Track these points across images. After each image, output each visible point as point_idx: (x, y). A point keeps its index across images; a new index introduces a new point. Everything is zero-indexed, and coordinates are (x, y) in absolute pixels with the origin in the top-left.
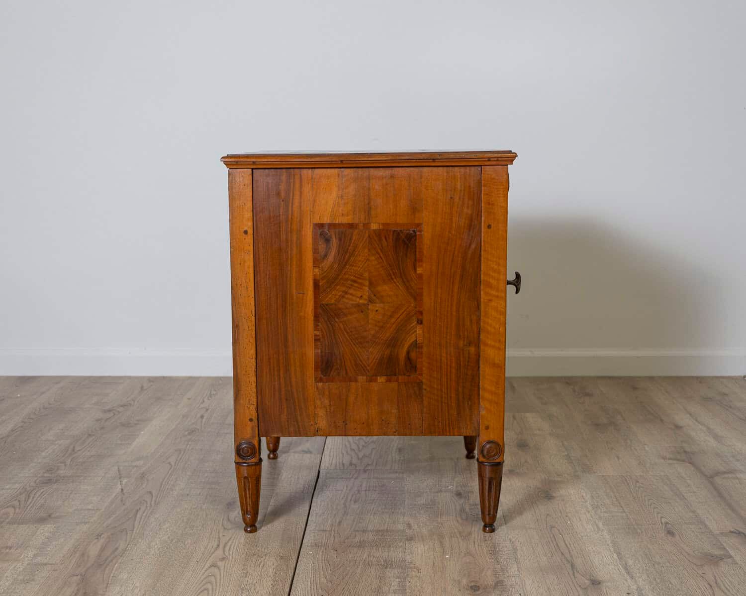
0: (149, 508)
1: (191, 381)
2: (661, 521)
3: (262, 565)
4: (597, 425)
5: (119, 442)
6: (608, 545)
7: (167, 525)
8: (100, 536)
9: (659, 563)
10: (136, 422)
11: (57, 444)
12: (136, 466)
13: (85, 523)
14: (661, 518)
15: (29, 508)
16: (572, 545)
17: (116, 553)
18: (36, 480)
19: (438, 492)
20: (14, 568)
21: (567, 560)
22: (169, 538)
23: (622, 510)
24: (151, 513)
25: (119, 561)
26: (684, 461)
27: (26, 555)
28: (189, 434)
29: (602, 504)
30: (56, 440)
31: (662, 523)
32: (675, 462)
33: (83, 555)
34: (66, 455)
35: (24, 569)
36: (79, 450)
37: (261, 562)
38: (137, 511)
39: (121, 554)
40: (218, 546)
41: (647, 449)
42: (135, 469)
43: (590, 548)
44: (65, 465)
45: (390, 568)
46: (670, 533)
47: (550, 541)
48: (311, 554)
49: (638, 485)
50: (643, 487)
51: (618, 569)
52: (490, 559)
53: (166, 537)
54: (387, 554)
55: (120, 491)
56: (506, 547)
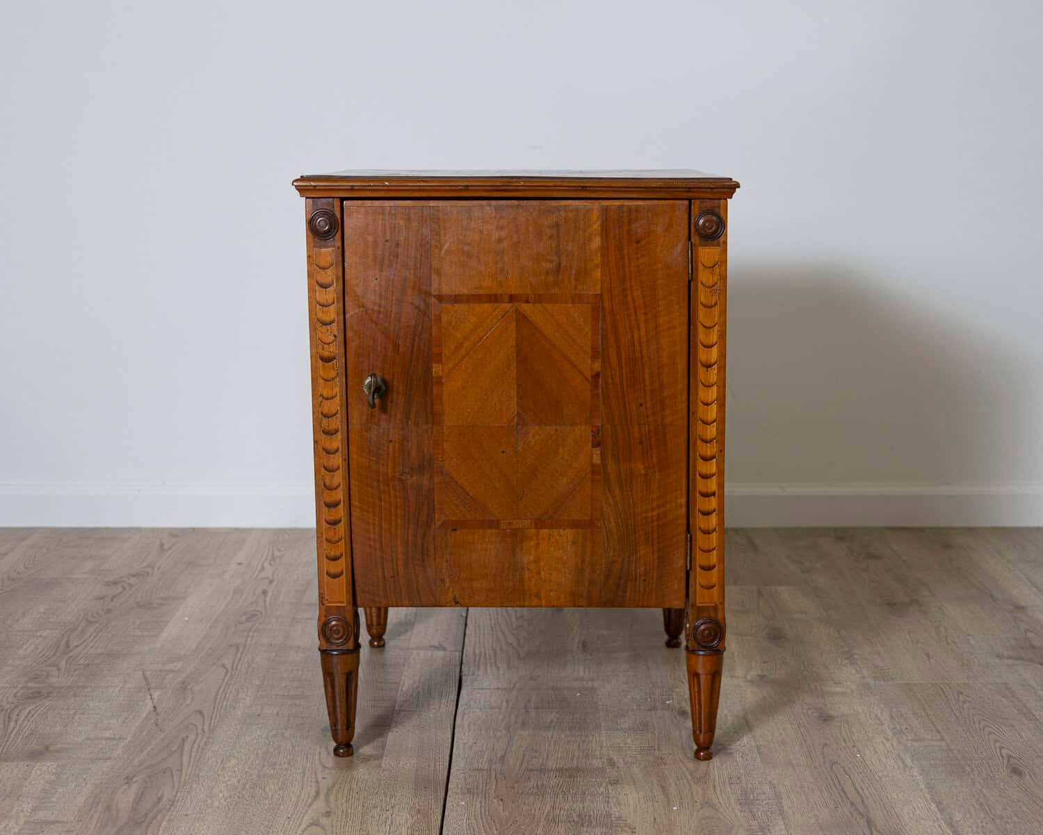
0: (200, 736)
1: (239, 536)
2: (1001, 753)
3: (389, 822)
4: (892, 605)
5: (138, 633)
6: (921, 790)
7: (234, 762)
8: (131, 779)
9: (1001, 818)
10: (160, 601)
11: (41, 636)
12: (172, 671)
13: (105, 759)
14: (1001, 748)
15: (13, 735)
16: (865, 791)
17: (161, 805)
18: (17, 692)
19: (650, 710)
20: (6, 827)
21: (860, 813)
22: (239, 781)
23: (939, 737)
24: (206, 744)
25: (167, 818)
26: (1031, 660)
27: (21, 809)
28: (247, 620)
29: (908, 728)
30: (37, 631)
31: (1002, 757)
32: (1017, 662)
33: (109, 807)
34: (58, 654)
35: (20, 830)
36: (77, 646)
37: (387, 818)
38: (183, 741)
39: (168, 807)
40: (318, 793)
41: (972, 642)
42: (171, 675)
43: (894, 795)
44: (59, 669)
45: (588, 826)
46: (1016, 771)
47: (832, 784)
48: (463, 806)
49: (961, 698)
50: (969, 702)
51: (940, 827)
52: (741, 811)
53: (234, 781)
54: (581, 806)
55: (152, 709)
56: (764, 794)
